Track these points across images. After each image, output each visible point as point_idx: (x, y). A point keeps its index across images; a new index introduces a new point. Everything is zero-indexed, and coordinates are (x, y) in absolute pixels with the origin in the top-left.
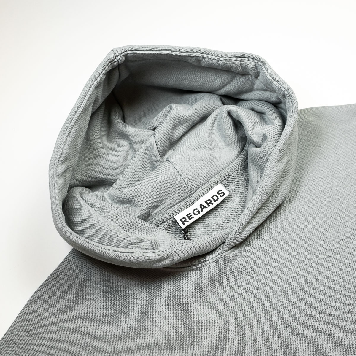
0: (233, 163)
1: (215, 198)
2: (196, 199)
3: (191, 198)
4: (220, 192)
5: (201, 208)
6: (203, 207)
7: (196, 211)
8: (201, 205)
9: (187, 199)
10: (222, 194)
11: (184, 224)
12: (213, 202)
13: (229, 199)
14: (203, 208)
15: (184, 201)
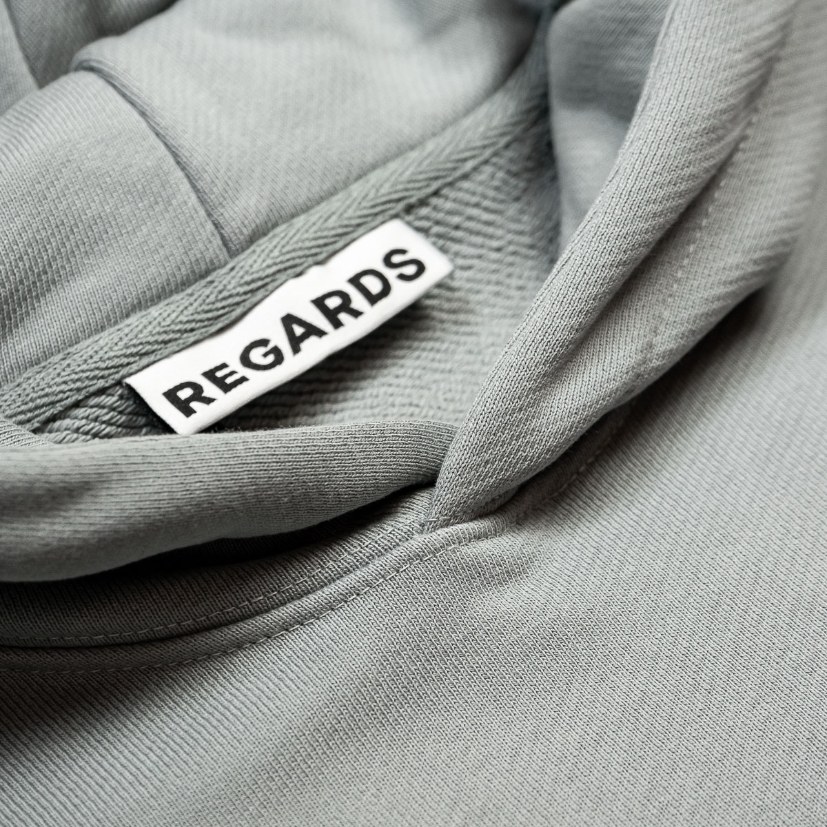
0: (467, 122)
1: (374, 285)
2: (261, 288)
3: (229, 280)
4: (396, 259)
5: (290, 333)
6: (299, 331)
7: (262, 350)
8: (289, 321)
9: (203, 282)
10: (410, 270)
11: (188, 412)
12: (358, 301)
13: (453, 317)
14: (304, 337)
15: (189, 291)
